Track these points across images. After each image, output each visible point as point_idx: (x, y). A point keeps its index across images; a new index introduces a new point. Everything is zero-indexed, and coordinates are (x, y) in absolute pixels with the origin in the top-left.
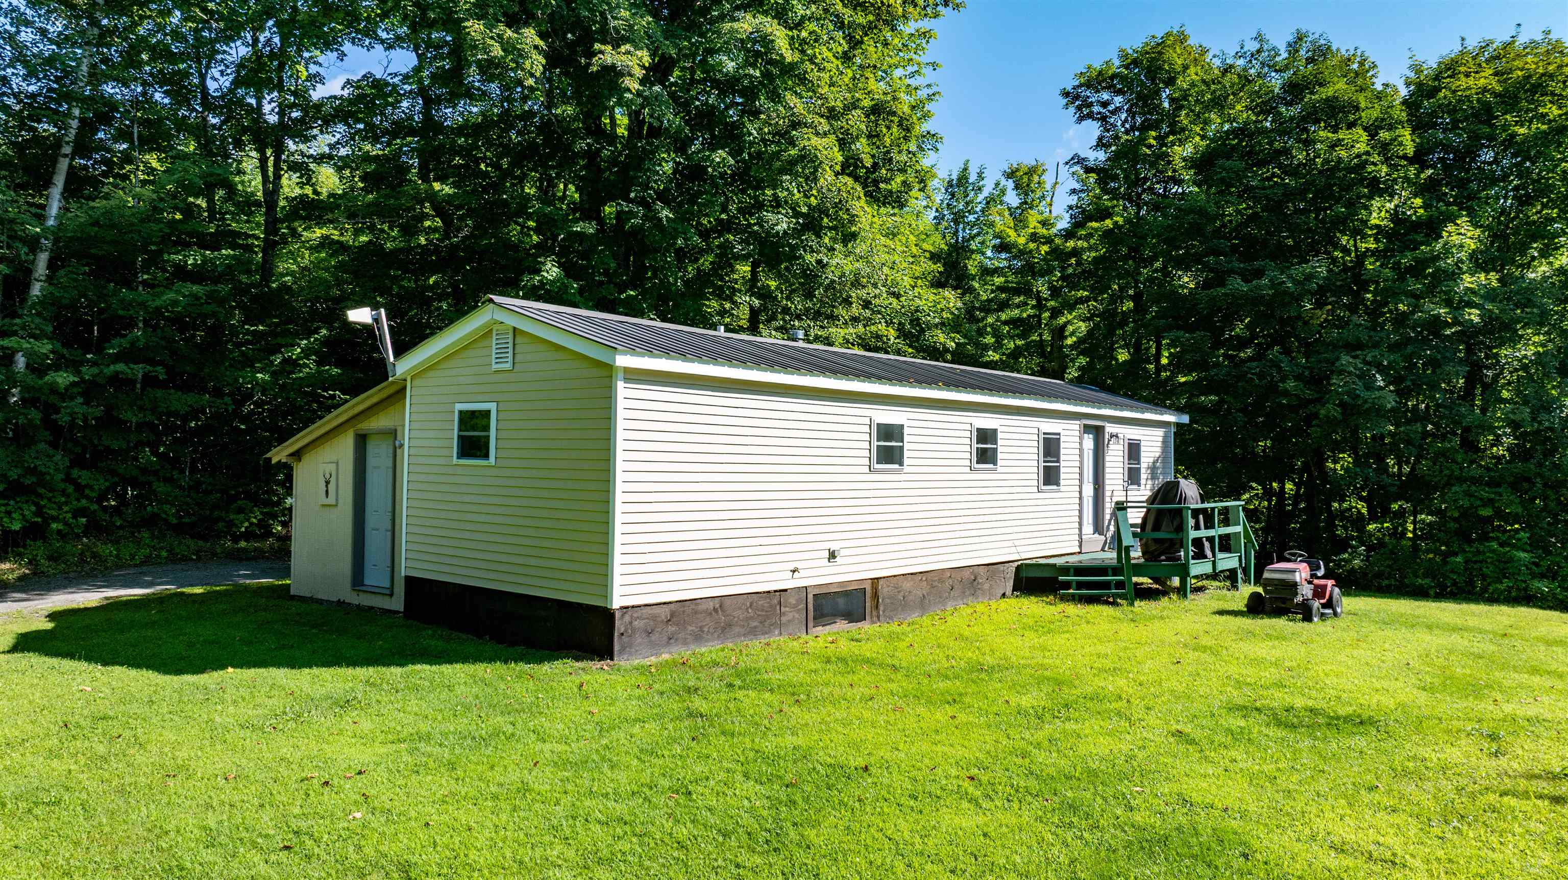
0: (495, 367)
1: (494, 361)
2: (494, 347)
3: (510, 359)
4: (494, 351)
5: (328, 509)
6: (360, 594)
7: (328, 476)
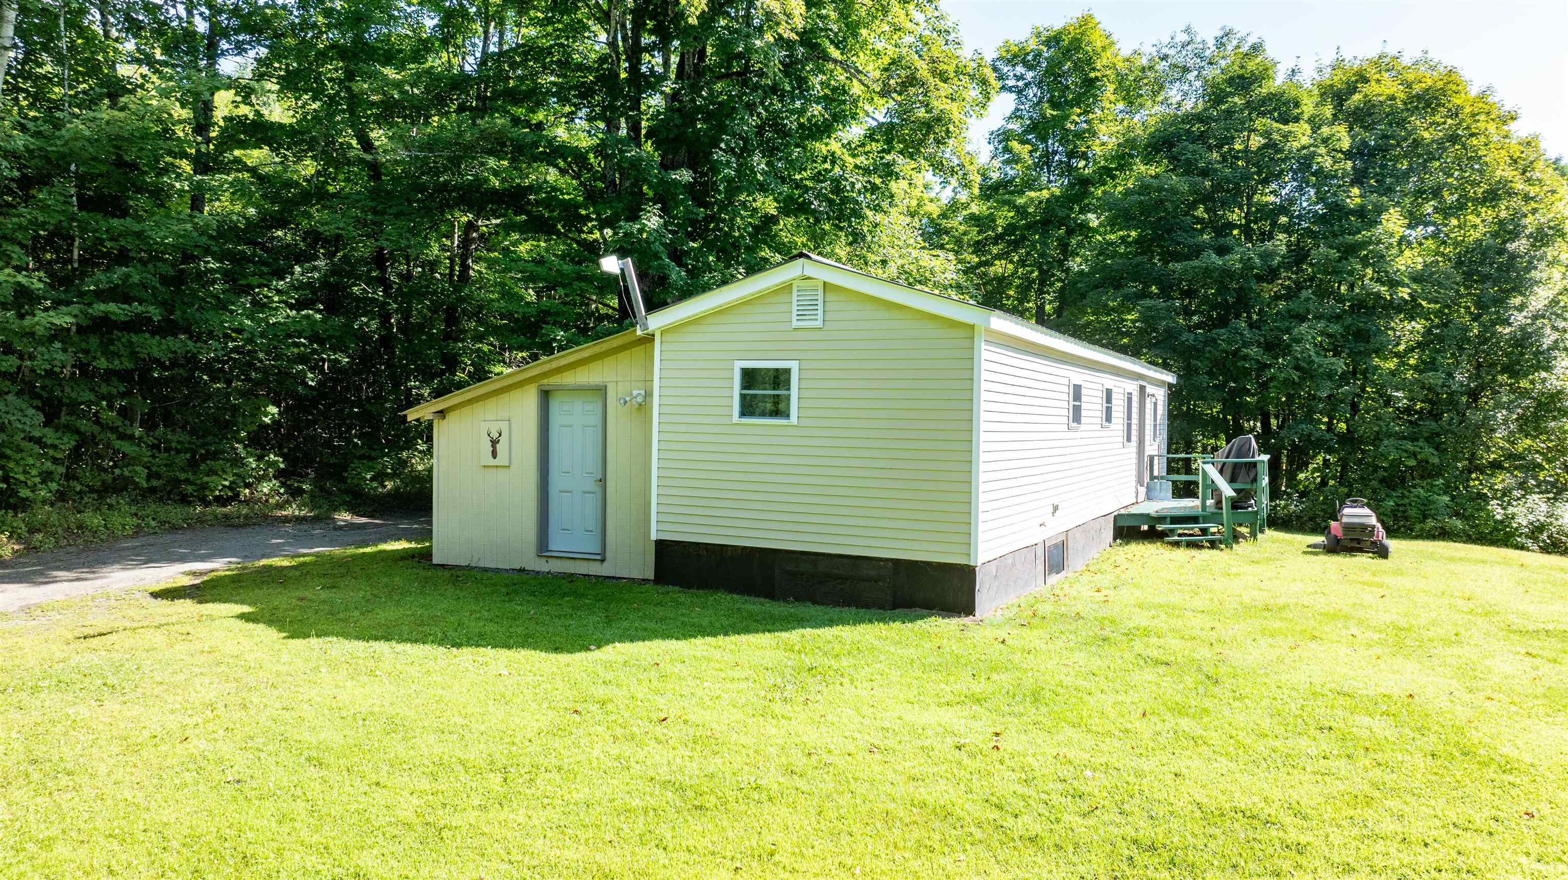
0: (795, 324)
1: (795, 318)
2: (795, 303)
3: (820, 316)
4: (795, 308)
5: (495, 470)
6: (550, 560)
7: (495, 435)
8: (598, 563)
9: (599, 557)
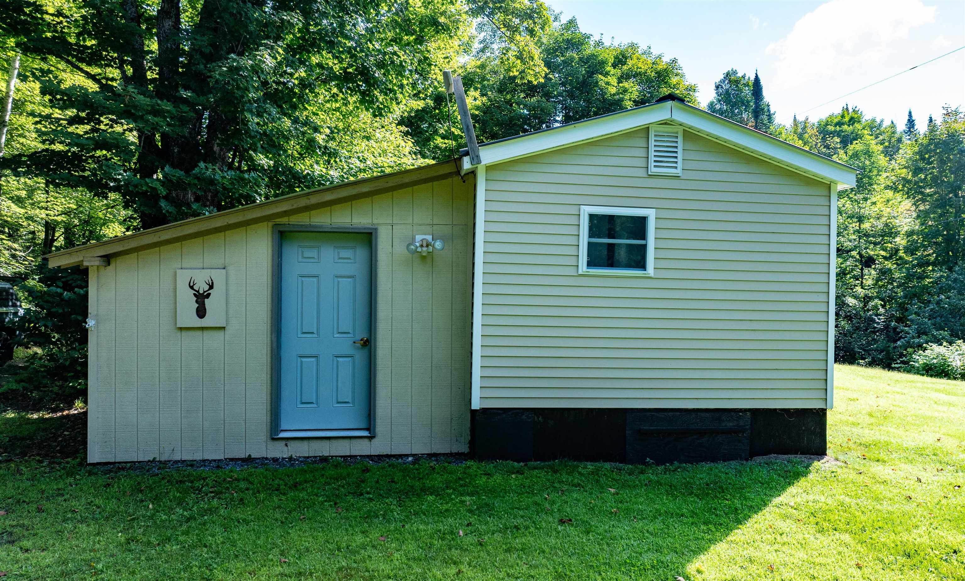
0: (652, 170)
1: (652, 164)
2: (652, 148)
3: (679, 164)
4: (652, 153)
5: (199, 333)
6: (291, 444)
7: (202, 287)
8: (366, 441)
9: (366, 433)
